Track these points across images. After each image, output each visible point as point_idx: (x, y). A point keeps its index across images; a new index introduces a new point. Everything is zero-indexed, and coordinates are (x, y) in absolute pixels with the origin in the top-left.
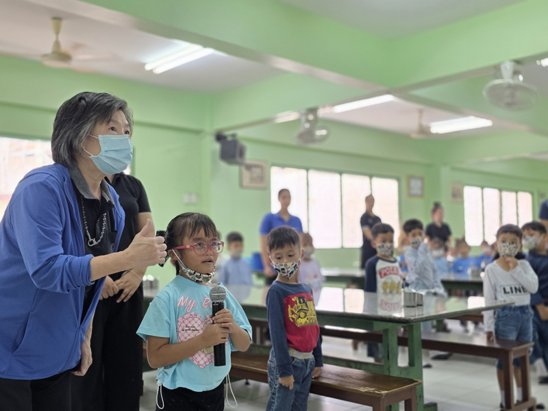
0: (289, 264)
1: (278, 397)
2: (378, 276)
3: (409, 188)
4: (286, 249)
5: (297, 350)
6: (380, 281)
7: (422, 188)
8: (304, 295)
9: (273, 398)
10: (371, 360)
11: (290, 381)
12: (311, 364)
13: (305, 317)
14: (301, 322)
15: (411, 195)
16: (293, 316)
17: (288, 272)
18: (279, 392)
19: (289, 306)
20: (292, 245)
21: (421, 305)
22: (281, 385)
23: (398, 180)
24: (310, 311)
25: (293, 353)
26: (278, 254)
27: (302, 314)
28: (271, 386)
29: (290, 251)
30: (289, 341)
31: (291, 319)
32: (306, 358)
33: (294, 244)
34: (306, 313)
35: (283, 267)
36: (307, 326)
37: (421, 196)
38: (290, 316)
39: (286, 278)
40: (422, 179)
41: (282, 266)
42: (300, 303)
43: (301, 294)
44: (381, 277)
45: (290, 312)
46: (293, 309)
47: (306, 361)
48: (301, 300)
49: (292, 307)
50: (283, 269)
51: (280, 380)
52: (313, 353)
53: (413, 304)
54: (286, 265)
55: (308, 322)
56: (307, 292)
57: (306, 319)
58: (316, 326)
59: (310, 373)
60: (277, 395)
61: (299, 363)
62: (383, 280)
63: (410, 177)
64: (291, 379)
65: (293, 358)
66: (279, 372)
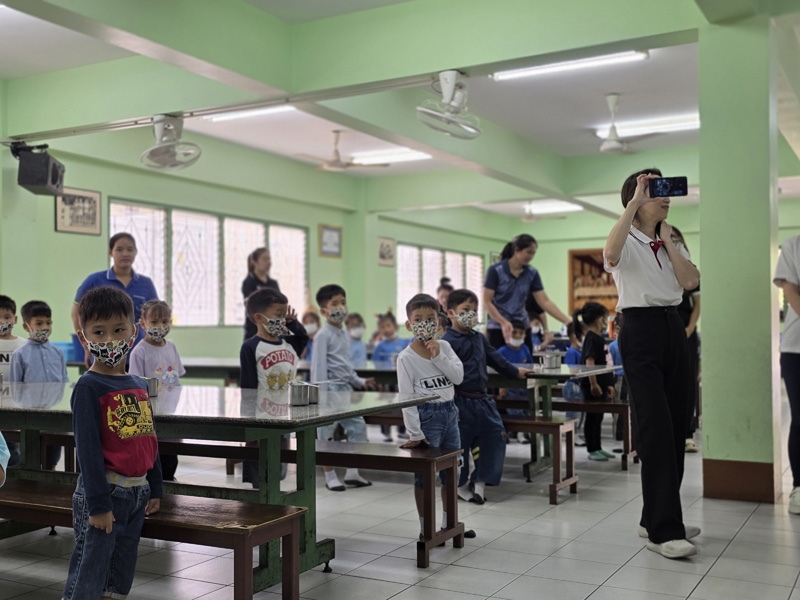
0: (115, 343)
1: (88, 547)
2: (260, 367)
3: (321, 243)
4: (113, 321)
5: (120, 474)
6: (263, 374)
7: (340, 245)
8: (134, 392)
9: (79, 549)
10: (249, 486)
11: (108, 520)
12: (144, 494)
13: (133, 425)
14: (128, 431)
15: (324, 254)
16: (115, 423)
17: (112, 355)
18: (89, 538)
19: (109, 409)
20: (123, 316)
21: (316, 403)
22: (92, 528)
23: (306, 230)
24: (142, 415)
25: (115, 479)
26: (98, 327)
27: (129, 420)
28: (76, 530)
29: (120, 324)
30: (107, 462)
31: (111, 428)
32: (136, 485)
33: (126, 315)
34: (136, 419)
35: (105, 347)
36: (138, 438)
37: (338, 255)
38: (109, 424)
39: (108, 366)
40: (339, 230)
41: (103, 345)
42: (127, 403)
43: (130, 391)
44: (265, 368)
45: (109, 418)
46: (115, 413)
47: (136, 489)
48: (129, 399)
49: (113, 410)
50: (105, 351)
51: (91, 520)
52: (147, 478)
53: (303, 403)
54: (110, 344)
55: (138, 431)
56: (138, 388)
57: (135, 426)
58: (153, 438)
59: (142, 508)
60: (86, 543)
61: (122, 493)
62: (268, 372)
63: (324, 227)
64: (110, 517)
65: (114, 486)
66: (90, 507)
